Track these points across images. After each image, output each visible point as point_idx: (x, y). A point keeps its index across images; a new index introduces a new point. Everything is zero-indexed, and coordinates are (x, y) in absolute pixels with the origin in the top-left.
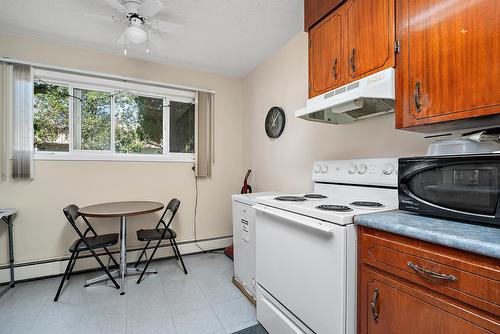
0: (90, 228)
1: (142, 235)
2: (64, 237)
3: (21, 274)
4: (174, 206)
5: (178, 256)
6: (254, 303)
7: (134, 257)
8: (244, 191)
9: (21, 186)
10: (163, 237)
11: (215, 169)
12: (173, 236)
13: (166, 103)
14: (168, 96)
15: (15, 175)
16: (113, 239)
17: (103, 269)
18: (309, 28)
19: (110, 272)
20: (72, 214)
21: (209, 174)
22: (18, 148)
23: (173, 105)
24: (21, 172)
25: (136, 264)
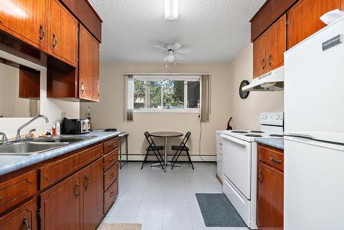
0: (153, 143)
1: (173, 148)
2: (144, 145)
3: (130, 158)
4: (188, 135)
5: (190, 162)
6: (222, 183)
7: (170, 158)
8: (228, 129)
9: (130, 123)
10: (182, 150)
11: (211, 116)
12: (187, 150)
13: (186, 83)
14: (187, 79)
15: (128, 119)
16: (162, 148)
17: (159, 162)
18: (254, 40)
19: (161, 163)
20: (147, 135)
21: (208, 120)
22: (129, 108)
23: (189, 83)
24: (130, 117)
25: (172, 162)
